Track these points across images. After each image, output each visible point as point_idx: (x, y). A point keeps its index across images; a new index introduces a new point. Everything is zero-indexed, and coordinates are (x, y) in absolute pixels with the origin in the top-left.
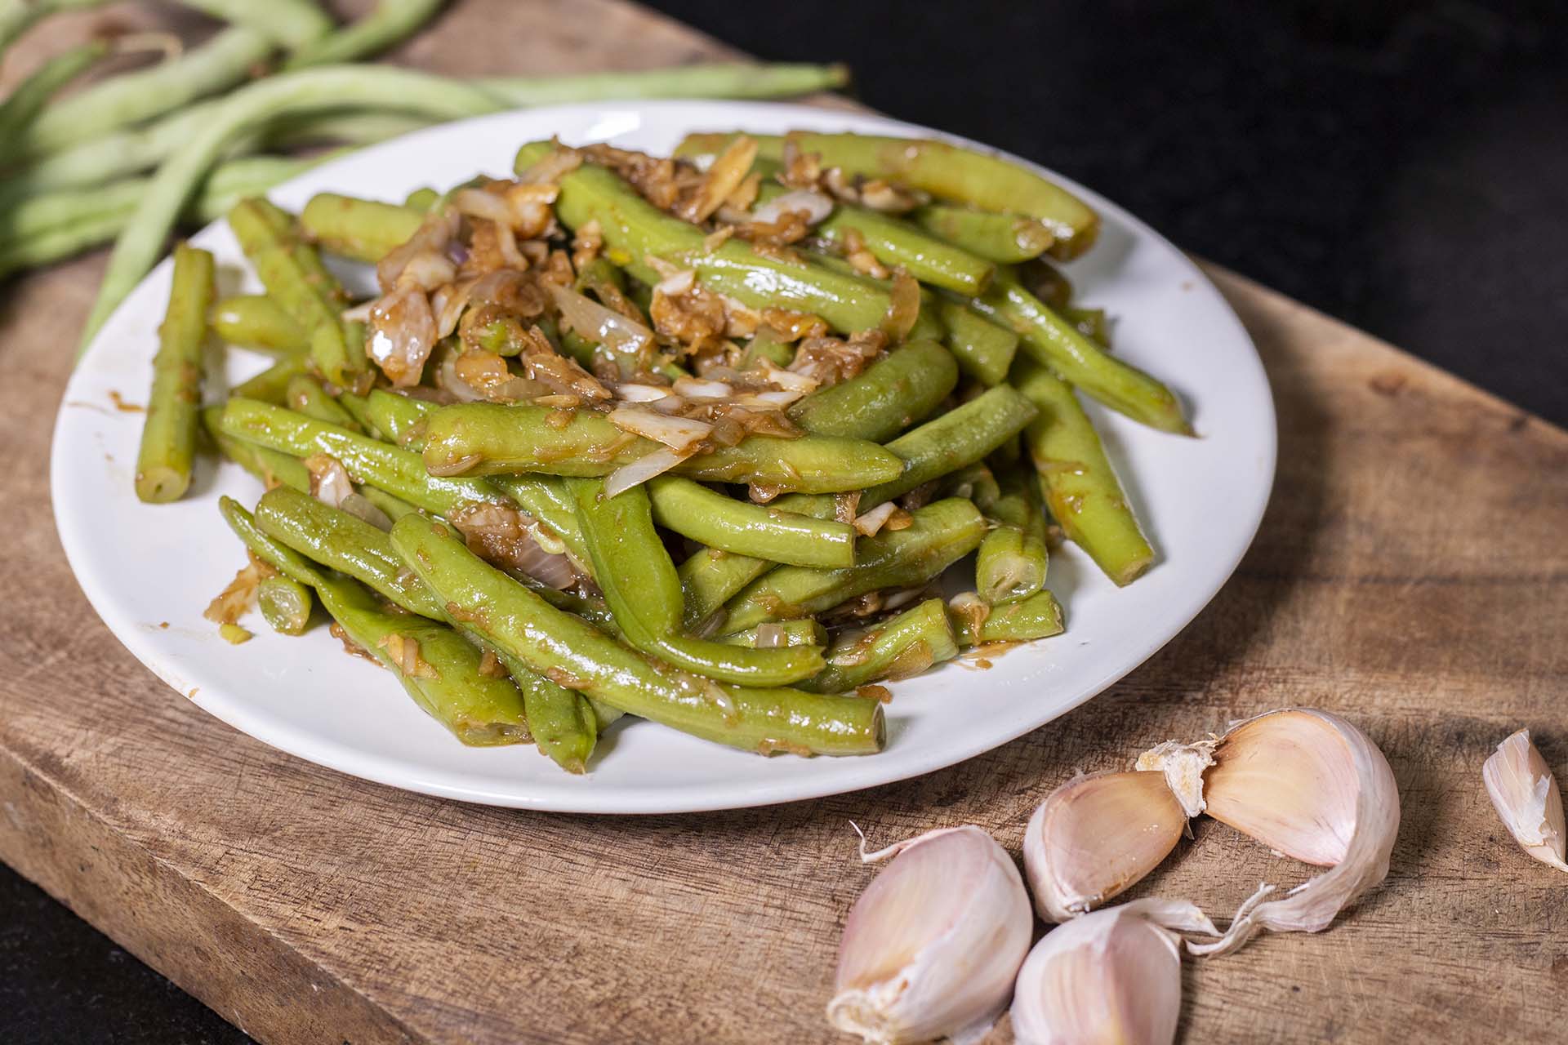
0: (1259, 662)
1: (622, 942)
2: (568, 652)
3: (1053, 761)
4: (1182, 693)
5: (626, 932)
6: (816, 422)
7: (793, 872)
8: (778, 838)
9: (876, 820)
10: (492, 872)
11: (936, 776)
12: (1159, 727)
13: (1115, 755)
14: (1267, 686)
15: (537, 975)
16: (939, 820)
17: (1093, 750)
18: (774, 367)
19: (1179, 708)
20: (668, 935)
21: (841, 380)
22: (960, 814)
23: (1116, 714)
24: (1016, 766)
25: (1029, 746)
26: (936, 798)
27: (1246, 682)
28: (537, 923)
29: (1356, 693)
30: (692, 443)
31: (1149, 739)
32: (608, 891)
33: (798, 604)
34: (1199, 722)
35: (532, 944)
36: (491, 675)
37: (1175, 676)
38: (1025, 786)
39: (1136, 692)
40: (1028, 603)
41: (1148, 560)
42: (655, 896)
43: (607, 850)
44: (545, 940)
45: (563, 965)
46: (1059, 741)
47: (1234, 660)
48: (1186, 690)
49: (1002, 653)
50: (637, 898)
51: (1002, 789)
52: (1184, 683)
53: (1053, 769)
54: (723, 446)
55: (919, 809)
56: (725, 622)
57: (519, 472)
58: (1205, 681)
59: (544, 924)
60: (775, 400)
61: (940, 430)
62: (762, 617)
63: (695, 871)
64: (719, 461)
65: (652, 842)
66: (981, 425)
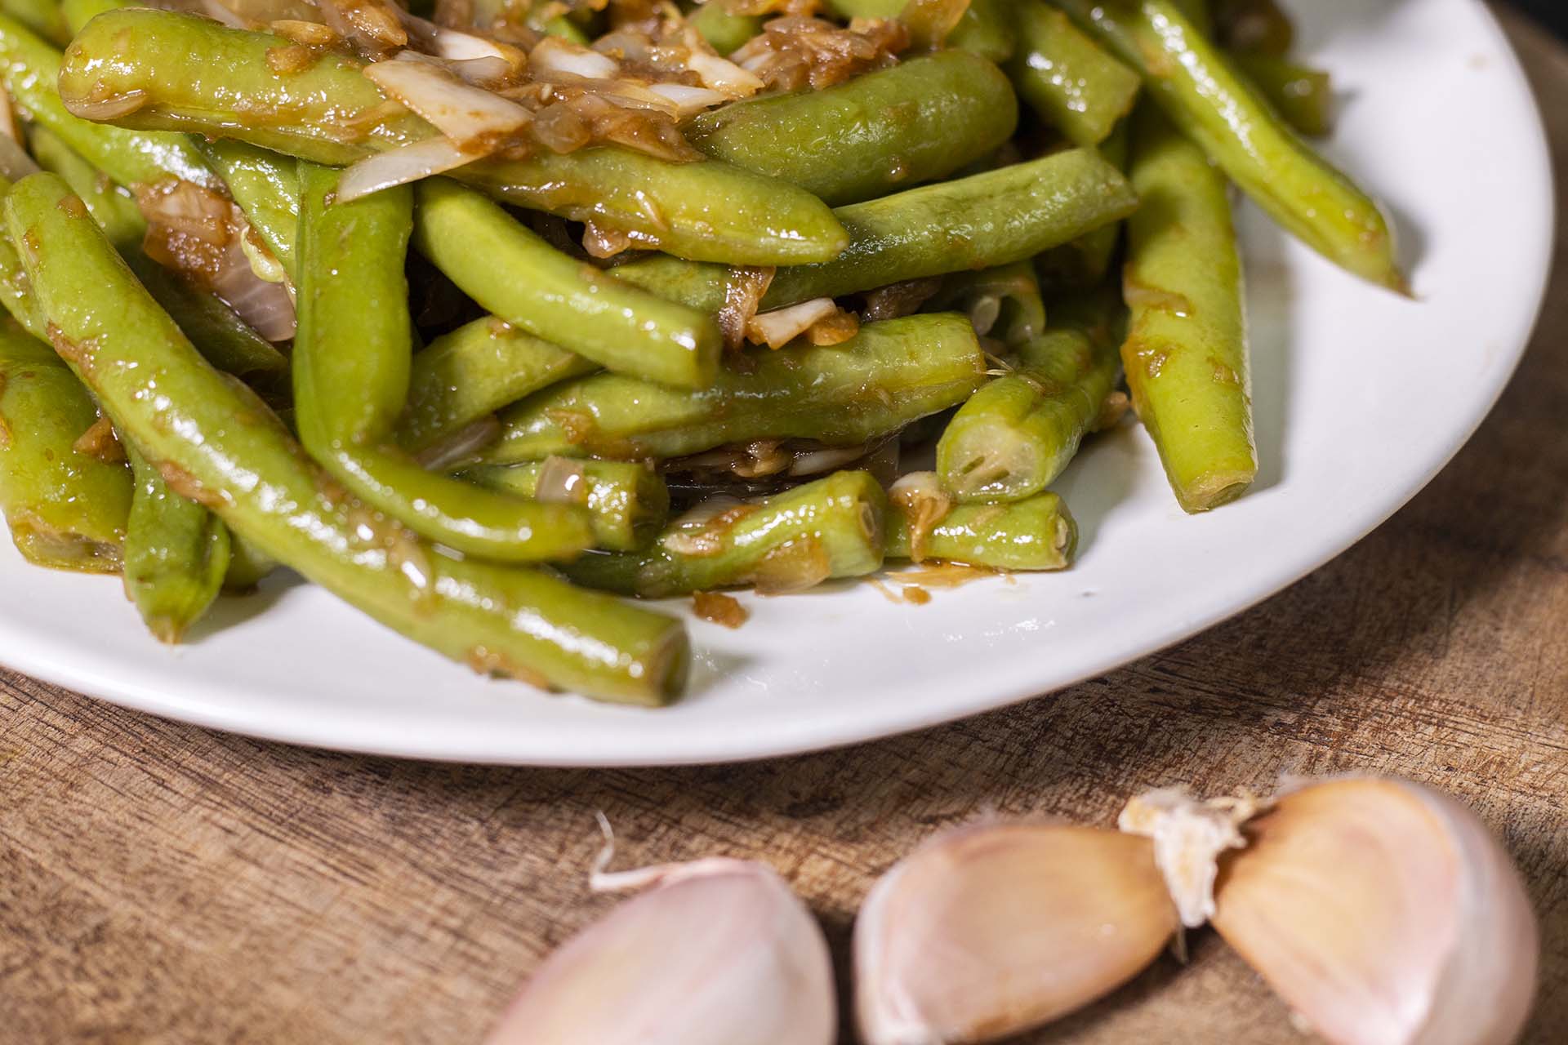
0: (1409, 682)
1: (176, 934)
2: (199, 439)
3: (1005, 779)
4: (1263, 709)
5: (191, 919)
6: (735, 143)
7: (500, 876)
8: (504, 815)
9: (676, 817)
10: (33, 774)
11: (804, 765)
12: (1203, 759)
13: (1111, 789)
14: (1410, 728)
15: (16, 961)
16: (777, 841)
17: (1079, 774)
18: (703, 48)
19: (1250, 733)
20: (255, 940)
21: (802, 87)
22: (816, 837)
23: (1139, 722)
24: (941, 775)
25: (976, 747)
26: (788, 800)
27: (1376, 712)
28: (59, 872)
29: (1553, 767)
30: (483, 136)
31: (1179, 776)
32: (195, 846)
33: (628, 436)
34: (1274, 762)
35: (34, 905)
36: (95, 454)
37: (1262, 678)
38: (942, 812)
39: (1186, 692)
40: (1015, 508)
41: (1244, 477)
42: (268, 869)
43: (227, 776)
44: (59, 904)
45: (64, 952)
46: (1029, 747)
47: (1370, 672)
48: (1269, 705)
49: (954, 582)
50: (236, 865)
51: (902, 809)
52: (1273, 693)
53: (998, 794)
54: (546, 152)
55: (752, 815)
56: (495, 441)
57: (213, 136)
58: (1307, 695)
59: (69, 876)
60: (678, 98)
61: (949, 198)
62: (559, 445)
63: (347, 842)
64: (535, 175)
65: (302, 779)
66: (1027, 205)
